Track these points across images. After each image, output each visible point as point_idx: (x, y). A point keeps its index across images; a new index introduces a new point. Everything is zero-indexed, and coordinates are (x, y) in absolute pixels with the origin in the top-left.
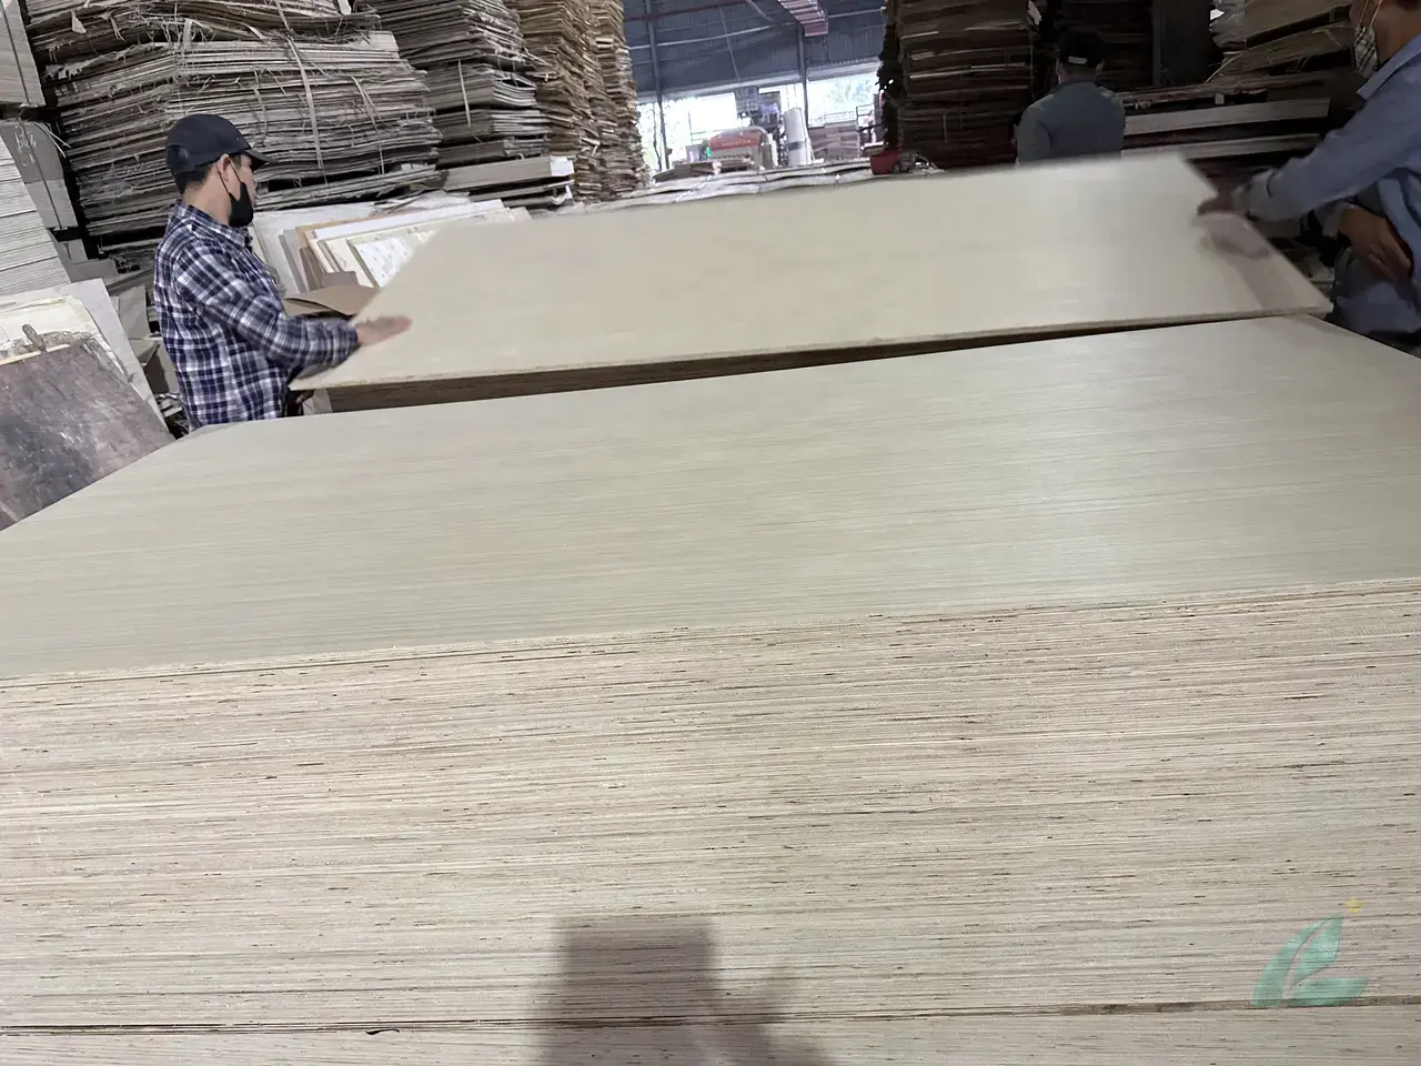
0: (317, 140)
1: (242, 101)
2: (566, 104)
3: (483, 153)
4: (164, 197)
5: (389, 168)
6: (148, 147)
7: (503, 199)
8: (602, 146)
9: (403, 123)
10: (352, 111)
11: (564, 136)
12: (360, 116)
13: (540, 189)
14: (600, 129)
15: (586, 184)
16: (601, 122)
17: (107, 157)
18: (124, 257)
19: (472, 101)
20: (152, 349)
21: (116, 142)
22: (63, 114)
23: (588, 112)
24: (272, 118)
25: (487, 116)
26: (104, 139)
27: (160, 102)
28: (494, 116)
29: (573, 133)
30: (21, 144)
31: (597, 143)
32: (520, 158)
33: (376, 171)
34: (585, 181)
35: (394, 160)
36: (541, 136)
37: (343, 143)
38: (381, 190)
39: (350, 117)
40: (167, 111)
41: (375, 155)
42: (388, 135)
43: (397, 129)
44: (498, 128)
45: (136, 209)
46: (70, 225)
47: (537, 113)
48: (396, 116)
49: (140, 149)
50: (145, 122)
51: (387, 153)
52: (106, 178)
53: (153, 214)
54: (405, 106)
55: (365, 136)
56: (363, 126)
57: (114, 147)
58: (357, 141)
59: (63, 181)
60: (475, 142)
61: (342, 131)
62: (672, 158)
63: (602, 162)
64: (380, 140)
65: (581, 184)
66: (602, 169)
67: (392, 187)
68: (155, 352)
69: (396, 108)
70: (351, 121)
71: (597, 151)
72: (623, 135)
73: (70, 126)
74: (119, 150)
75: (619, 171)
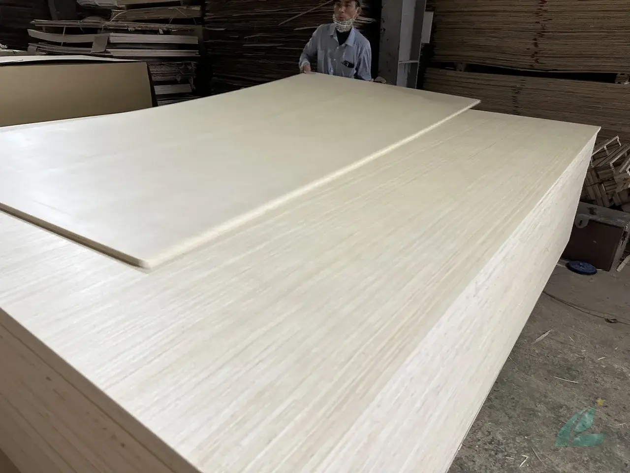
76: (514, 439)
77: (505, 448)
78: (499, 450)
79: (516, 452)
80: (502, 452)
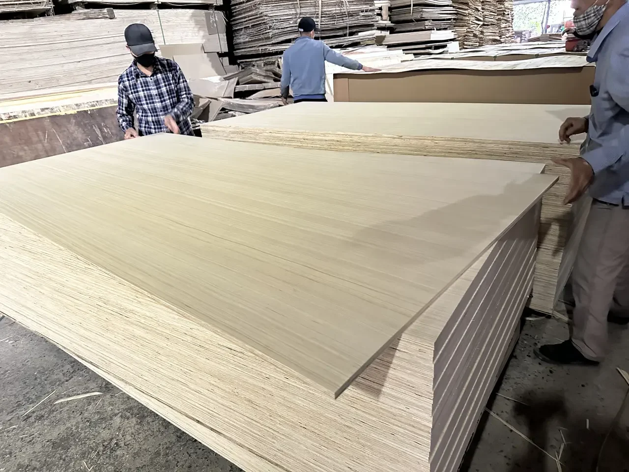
0: (320, 21)
1: (292, 4)
2: (467, 4)
3: (416, 27)
4: (257, 42)
5: (351, 34)
6: (254, 22)
7: (403, 50)
8: (484, 25)
9: (362, 14)
10: (339, 8)
11: (462, 20)
12: (342, 11)
13: (424, 46)
14: (484, 17)
15: (469, 43)
16: (486, 13)
17: (242, 25)
18: (244, 65)
19: (414, 3)
20: (206, 103)
21: (246, 19)
22: (232, 8)
23: (480, 8)
24: (302, 11)
25: (421, 10)
26: (242, 18)
27: (259, 4)
28: (423, 10)
29: (467, 18)
30: (212, 20)
31: (481, 23)
32: (434, 30)
33: (345, 35)
34: (469, 42)
35: (354, 30)
36: (449, 19)
37: (331, 23)
38: (345, 44)
39: (337, 11)
40: (261, 8)
41: (345, 28)
42: (354, 19)
43: (359, 17)
44: (425, 16)
45: (249, 46)
46: (225, 51)
47: (451, 8)
48: (359, 11)
49: (252, 23)
50: (253, 12)
51: (351, 27)
52: (241, 34)
53: (253, 49)
54: (365, 6)
55: (343, 20)
56: (342, 15)
57: (245, 22)
58: (338, 22)
59: (225, 34)
60: (413, 22)
61: (333, 17)
62: (549, 30)
63: (482, 33)
64: (349, 21)
65: (465, 43)
66: (481, 36)
67: (350, 43)
68: (209, 105)
69: (360, 7)
70: (338, 13)
71: (480, 27)
72: (499, 20)
73: (234, 13)
74: (246, 23)
75: (491, 37)
76: (112, 464)
77: (106, 454)
78: (107, 449)
79: (99, 462)
80: (103, 451)
